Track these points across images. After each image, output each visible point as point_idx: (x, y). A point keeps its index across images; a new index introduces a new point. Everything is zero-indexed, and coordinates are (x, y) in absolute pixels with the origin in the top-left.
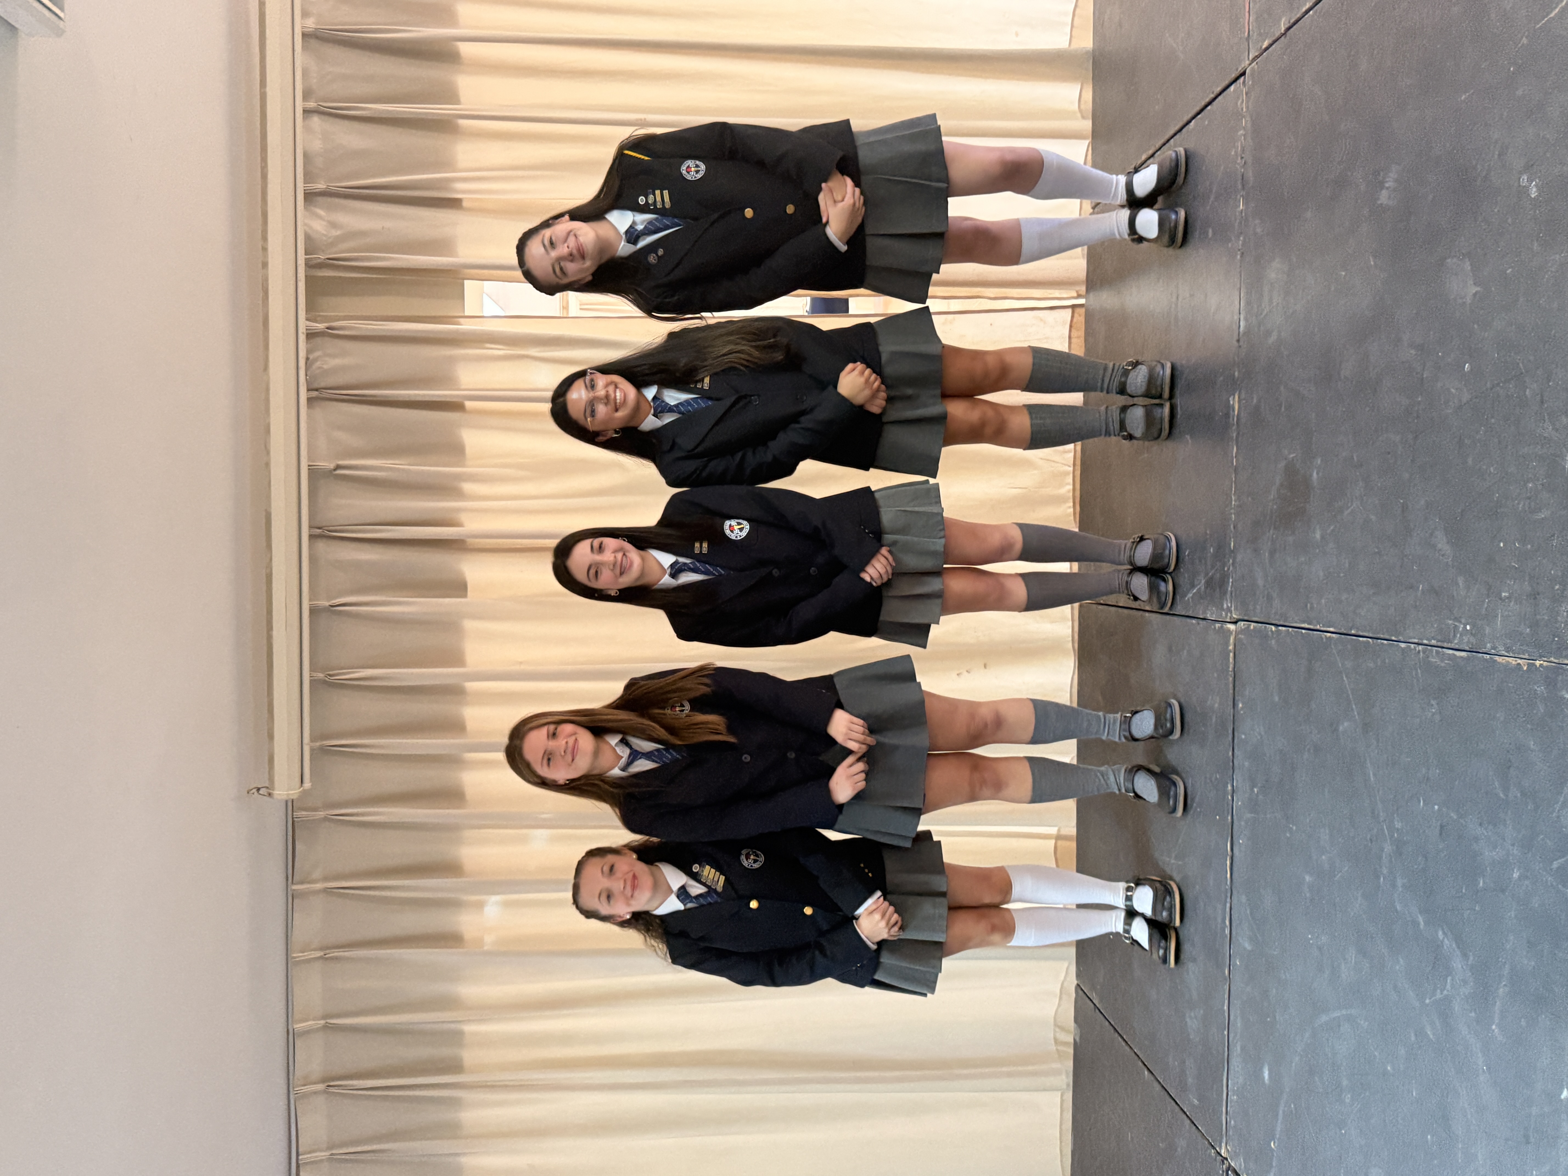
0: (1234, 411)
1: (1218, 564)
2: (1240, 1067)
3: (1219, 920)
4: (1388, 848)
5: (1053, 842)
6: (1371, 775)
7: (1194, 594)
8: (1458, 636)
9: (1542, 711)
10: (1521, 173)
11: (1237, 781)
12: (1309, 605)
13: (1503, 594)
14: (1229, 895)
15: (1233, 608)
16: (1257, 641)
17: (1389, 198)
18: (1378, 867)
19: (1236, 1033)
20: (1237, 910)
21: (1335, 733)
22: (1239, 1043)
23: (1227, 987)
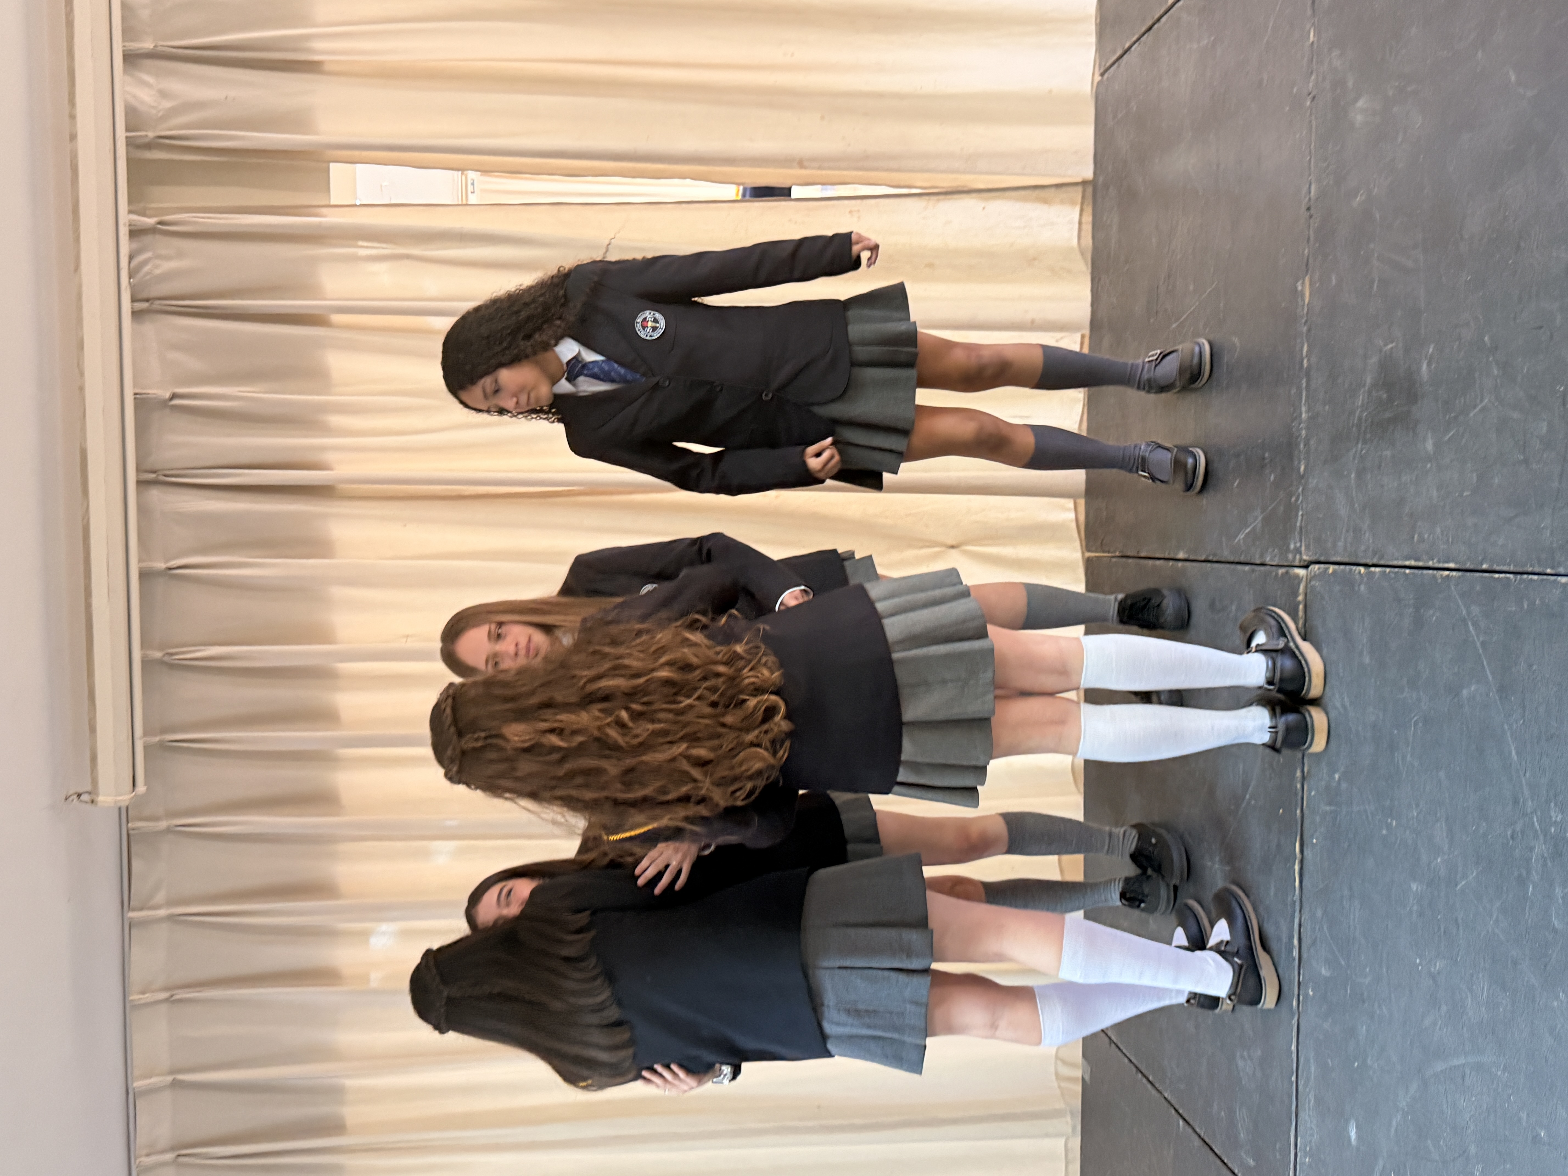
0: (1303, 299)
1: (1282, 494)
2: (1315, 1122)
3: (1285, 939)
4: (1540, 848)
7: (1247, 534)
12: (1416, 536)
14: (1297, 908)
15: (1303, 548)
16: (1337, 588)
18: (1524, 873)
19: (1308, 1080)
20: (1309, 928)
21: (1455, 700)
22: (1312, 1093)
23: (1295, 1022)
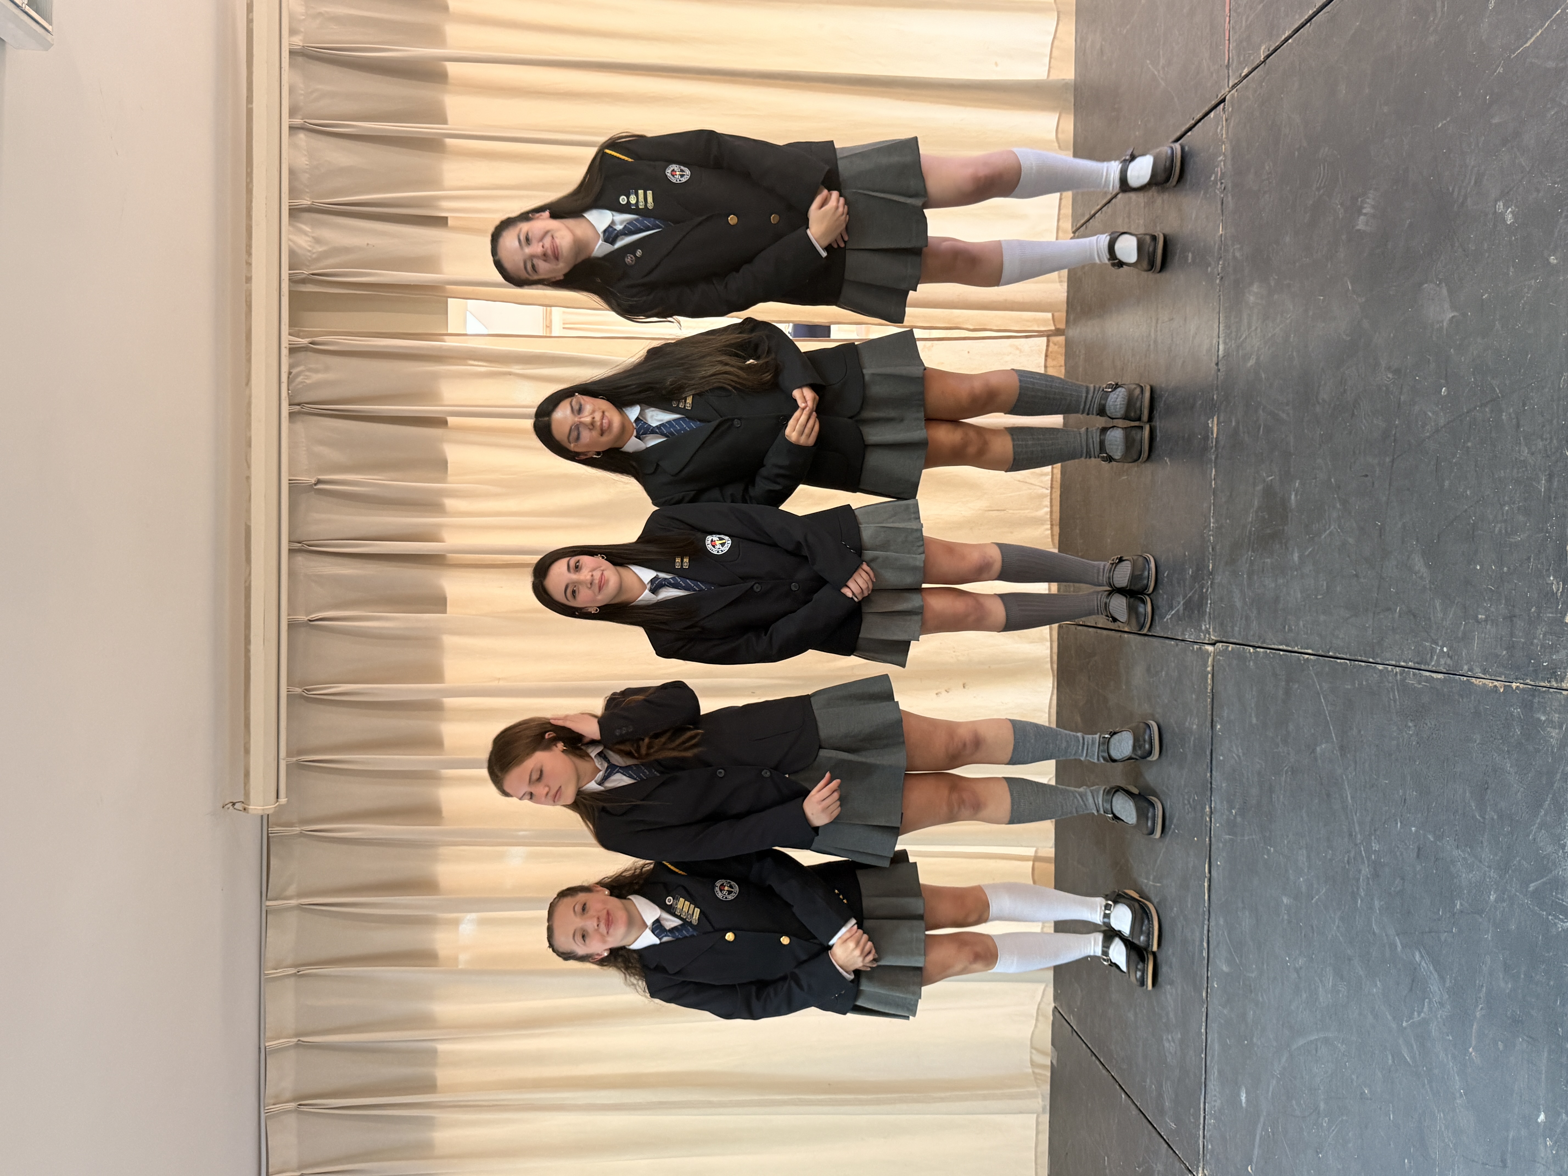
0: (1212, 434)
1: (1197, 585)
2: (1217, 1090)
3: (1197, 943)
4: (1366, 870)
5: (1031, 863)
6: (1349, 798)
7: (1172, 615)
8: (1435, 657)
9: (1519, 733)
10: (1496, 201)
11: (1216, 803)
12: (1287, 627)
13: (1480, 616)
14: (1206, 917)
15: (1211, 630)
16: (1235, 662)
17: (1367, 224)
18: (1355, 890)
19: (1213, 1056)
20: (1215, 933)
21: (1312, 755)
22: (1216, 1067)
23: (1204, 1010)
